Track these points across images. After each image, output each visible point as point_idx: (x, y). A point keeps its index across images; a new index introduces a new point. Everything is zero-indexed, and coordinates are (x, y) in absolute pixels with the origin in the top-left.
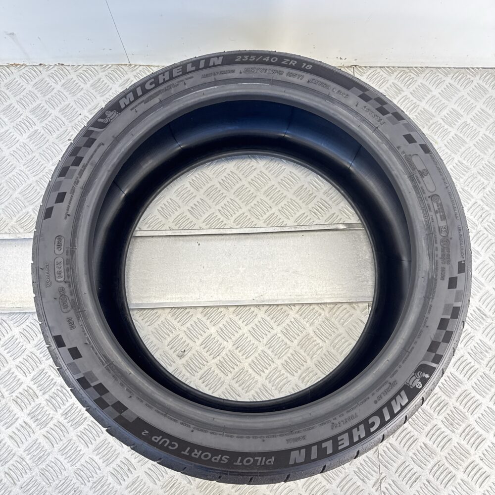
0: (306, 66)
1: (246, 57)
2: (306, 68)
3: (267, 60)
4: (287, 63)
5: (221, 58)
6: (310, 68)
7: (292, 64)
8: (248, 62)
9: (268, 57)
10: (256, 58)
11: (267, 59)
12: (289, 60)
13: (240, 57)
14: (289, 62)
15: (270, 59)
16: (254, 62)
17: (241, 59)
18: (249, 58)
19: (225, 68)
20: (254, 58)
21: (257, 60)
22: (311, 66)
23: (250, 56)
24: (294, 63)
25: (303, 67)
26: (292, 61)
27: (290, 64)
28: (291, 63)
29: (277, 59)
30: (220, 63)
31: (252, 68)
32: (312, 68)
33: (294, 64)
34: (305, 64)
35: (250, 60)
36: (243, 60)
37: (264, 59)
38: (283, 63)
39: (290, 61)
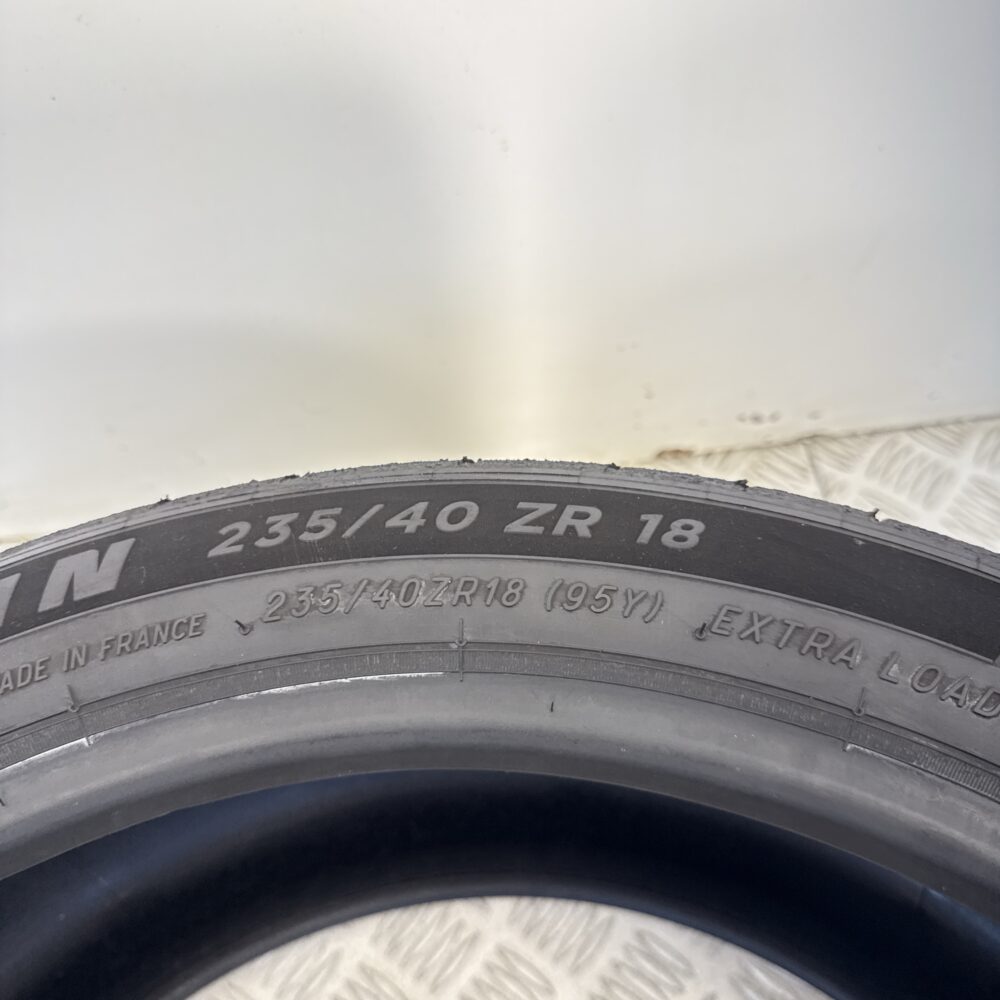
0: (663, 528)
1: (281, 524)
2: (667, 539)
3: (411, 527)
4: (539, 530)
5: (118, 552)
6: (693, 538)
7: (571, 529)
8: (293, 555)
9: (422, 506)
10: (342, 523)
11: (411, 520)
12: (551, 507)
13: (244, 528)
14: (549, 521)
15: (430, 516)
16: (335, 550)
17: (248, 541)
18: (296, 528)
19: (137, 614)
20: (330, 526)
21: (349, 533)
22: (699, 526)
23: (306, 515)
24: (583, 521)
25: (645, 536)
26: (570, 510)
27: (560, 529)
28: (566, 520)
29: (473, 510)
30: (109, 586)
31: (316, 591)
32: (701, 536)
33: (583, 529)
34: (653, 521)
35: (306, 537)
36: (262, 543)
37: (394, 522)
38: (516, 527)
39: (559, 512)
